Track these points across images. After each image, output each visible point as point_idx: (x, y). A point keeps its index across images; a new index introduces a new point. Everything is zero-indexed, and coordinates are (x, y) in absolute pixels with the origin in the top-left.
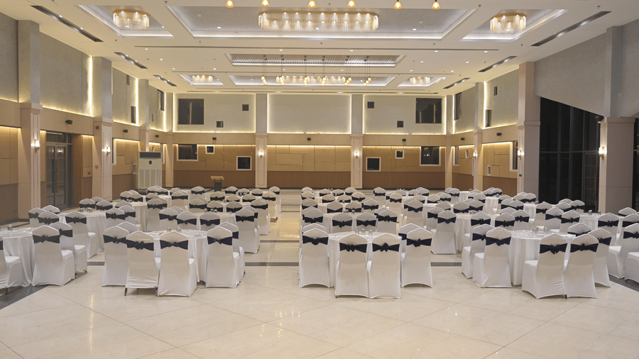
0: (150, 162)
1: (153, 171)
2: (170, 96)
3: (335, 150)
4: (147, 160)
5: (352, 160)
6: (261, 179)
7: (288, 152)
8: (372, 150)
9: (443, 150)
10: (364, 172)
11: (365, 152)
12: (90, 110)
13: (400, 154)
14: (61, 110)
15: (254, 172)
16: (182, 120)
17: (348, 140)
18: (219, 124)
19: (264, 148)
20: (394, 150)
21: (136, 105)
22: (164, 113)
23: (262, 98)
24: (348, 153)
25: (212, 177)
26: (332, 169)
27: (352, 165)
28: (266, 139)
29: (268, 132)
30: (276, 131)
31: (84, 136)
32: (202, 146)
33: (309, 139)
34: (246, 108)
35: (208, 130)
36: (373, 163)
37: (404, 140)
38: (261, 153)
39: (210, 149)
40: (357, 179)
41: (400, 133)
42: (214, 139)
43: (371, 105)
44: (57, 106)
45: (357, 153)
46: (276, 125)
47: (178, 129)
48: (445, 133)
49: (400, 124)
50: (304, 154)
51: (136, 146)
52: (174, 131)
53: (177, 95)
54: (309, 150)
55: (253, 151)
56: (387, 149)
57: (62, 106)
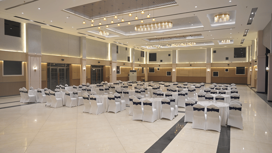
0: (133, 73)
1: (134, 76)
2: (147, 53)
3: (200, 69)
4: (132, 73)
5: (207, 73)
6: (174, 79)
7: (183, 70)
8: (215, 69)
9: (246, 69)
10: (212, 77)
11: (212, 70)
12: (109, 58)
13: (227, 70)
14: (97, 59)
15: (172, 77)
16: (150, 60)
17: (205, 65)
18: (161, 61)
19: (175, 68)
20: (224, 68)
21: (130, 56)
22: (145, 58)
23: (174, 52)
24: (205, 70)
25: (142, 78)
26: (199, 76)
27: (207, 74)
28: (175, 65)
29: (177, 63)
30: (179, 62)
31: (106, 66)
32: (156, 68)
33: (191, 65)
34: (169, 55)
35: (158, 63)
36: (216, 74)
37: (228, 65)
38: (174, 70)
39: (158, 69)
40: (208, 80)
41: (227, 62)
42: (159, 66)
43: (214, 52)
44: (95, 58)
45: (209, 70)
46: (179, 61)
47: (149, 63)
48: (247, 62)
49: (227, 59)
50: (189, 70)
51: (130, 68)
52: (148, 63)
53: (149, 52)
54: (191, 69)
55: (171, 69)
56: (222, 68)
57: (97, 58)
